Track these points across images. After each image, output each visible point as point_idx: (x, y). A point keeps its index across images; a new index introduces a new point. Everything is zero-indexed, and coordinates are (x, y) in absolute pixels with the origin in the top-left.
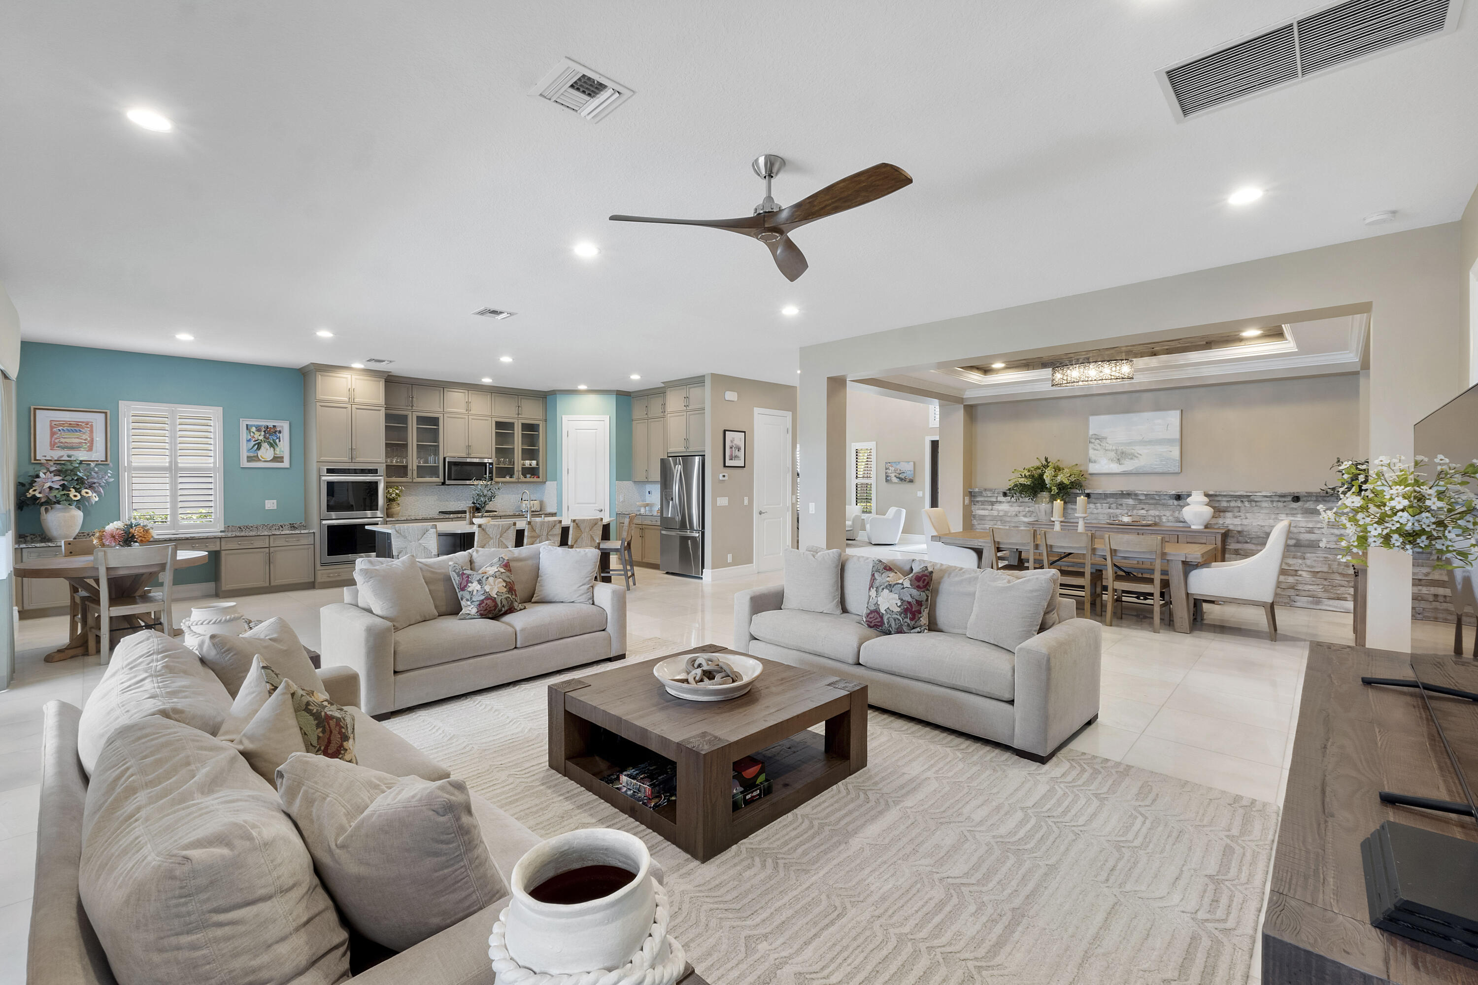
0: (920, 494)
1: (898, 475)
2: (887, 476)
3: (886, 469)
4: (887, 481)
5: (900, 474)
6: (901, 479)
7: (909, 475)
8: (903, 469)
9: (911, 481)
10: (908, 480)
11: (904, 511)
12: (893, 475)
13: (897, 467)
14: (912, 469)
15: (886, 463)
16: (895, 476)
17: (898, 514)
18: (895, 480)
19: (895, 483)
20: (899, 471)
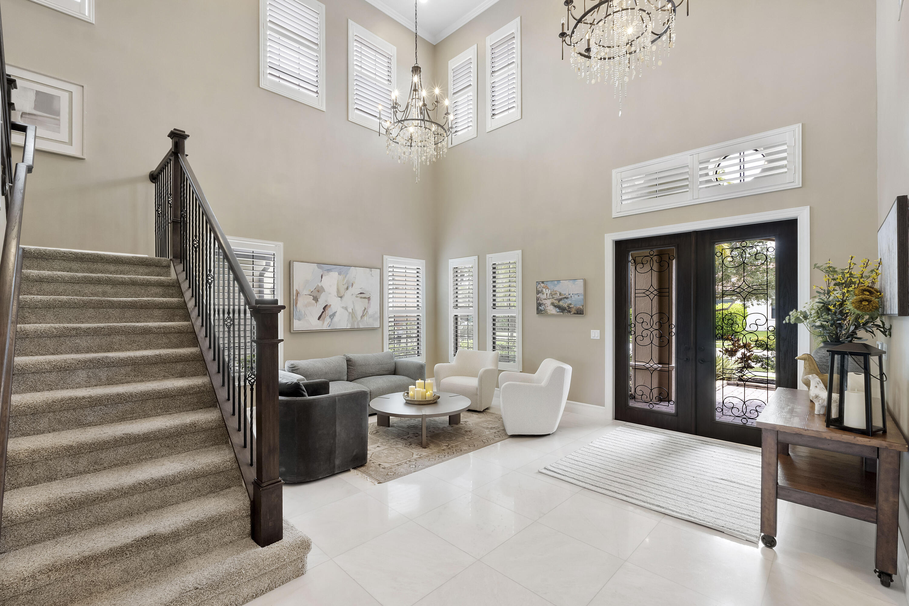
0: (595, 334)
1: (556, 302)
2: (539, 305)
3: (538, 292)
4: (539, 311)
5: (560, 300)
6: (562, 309)
7: (575, 301)
8: (566, 292)
9: (580, 312)
10: (573, 311)
11: (569, 369)
12: (548, 302)
13: (556, 289)
14: (581, 291)
15: (538, 283)
16: (553, 304)
17: (559, 373)
18: (552, 310)
19: (553, 315)
20: (558, 296)
